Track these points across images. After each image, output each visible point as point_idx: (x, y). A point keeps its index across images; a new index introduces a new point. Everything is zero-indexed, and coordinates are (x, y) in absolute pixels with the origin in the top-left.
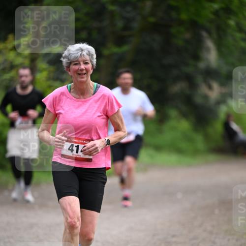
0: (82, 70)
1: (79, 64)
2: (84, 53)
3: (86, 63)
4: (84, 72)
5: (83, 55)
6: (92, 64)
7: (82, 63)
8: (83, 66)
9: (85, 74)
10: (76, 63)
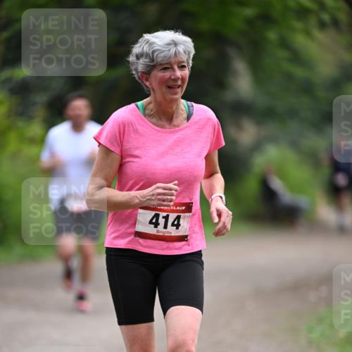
0: (176, 80)
1: (172, 68)
3: (182, 67)
4: (179, 83)
7: (176, 67)
8: (179, 73)
9: (179, 86)
10: (166, 66)
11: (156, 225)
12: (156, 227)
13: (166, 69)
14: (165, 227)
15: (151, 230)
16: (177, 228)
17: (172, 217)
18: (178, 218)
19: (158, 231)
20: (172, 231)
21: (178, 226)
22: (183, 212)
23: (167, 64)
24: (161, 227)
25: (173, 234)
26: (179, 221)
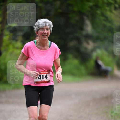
0: (45, 33)
1: (44, 30)
2: (47, 24)
3: (48, 30)
4: (46, 34)
5: (47, 25)
6: (50, 31)
7: (45, 30)
8: (46, 31)
10: (42, 29)
11: (40, 78)
12: (40, 79)
13: (42, 30)
14: (43, 79)
15: (39, 80)
16: (47, 79)
17: (45, 75)
18: (46, 75)
19: (41, 80)
20: (45, 80)
21: (47, 78)
22: (48, 73)
23: (43, 28)
24: (42, 79)
25: (45, 81)
26: (47, 76)
